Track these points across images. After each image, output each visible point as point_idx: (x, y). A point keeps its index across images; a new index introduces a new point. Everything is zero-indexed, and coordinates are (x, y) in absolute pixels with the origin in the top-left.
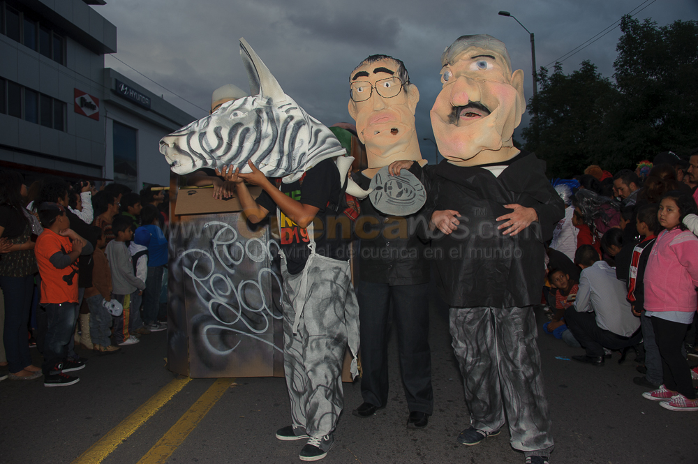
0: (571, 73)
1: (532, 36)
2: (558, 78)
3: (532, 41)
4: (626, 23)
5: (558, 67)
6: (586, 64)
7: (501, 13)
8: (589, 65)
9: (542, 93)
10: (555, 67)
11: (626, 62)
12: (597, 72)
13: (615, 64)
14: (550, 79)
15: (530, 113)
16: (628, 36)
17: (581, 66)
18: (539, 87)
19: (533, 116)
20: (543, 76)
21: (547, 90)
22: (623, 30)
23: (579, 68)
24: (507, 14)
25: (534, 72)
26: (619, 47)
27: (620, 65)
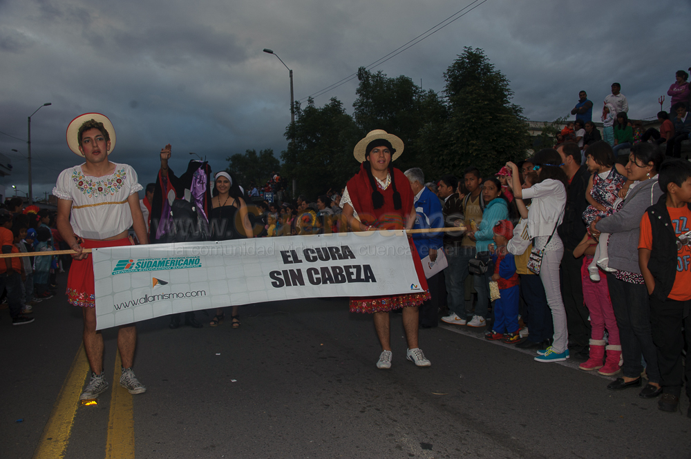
0: (323, 107)
1: (291, 72)
2: (311, 111)
3: (291, 76)
4: (362, 74)
5: (311, 101)
6: (334, 100)
7: (265, 51)
8: (336, 102)
9: (298, 122)
10: (309, 101)
11: (362, 104)
12: (343, 107)
13: (354, 105)
14: (304, 111)
15: (287, 139)
16: (364, 83)
17: (330, 102)
18: (296, 118)
19: (290, 141)
20: (298, 108)
21: (302, 119)
22: (360, 79)
23: (329, 102)
24: (271, 52)
25: (292, 103)
26: (358, 91)
27: (359, 106)
